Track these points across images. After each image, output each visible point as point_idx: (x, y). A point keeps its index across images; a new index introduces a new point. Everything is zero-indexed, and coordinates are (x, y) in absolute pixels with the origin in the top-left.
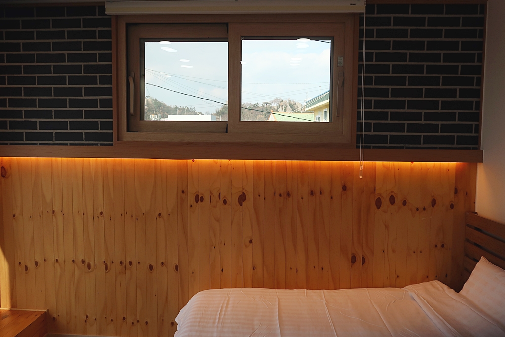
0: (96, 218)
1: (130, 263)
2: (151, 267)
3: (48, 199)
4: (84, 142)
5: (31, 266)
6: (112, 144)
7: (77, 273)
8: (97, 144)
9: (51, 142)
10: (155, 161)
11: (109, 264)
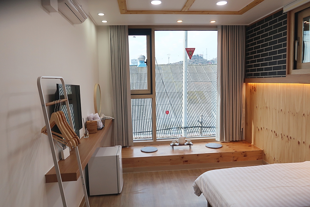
0: (279, 112)
1: (291, 138)
2: (299, 143)
3: (266, 102)
4: (277, 76)
5: (260, 129)
6: (285, 76)
7: (273, 137)
8: (281, 77)
9: (267, 76)
10: (303, 85)
11: (283, 136)
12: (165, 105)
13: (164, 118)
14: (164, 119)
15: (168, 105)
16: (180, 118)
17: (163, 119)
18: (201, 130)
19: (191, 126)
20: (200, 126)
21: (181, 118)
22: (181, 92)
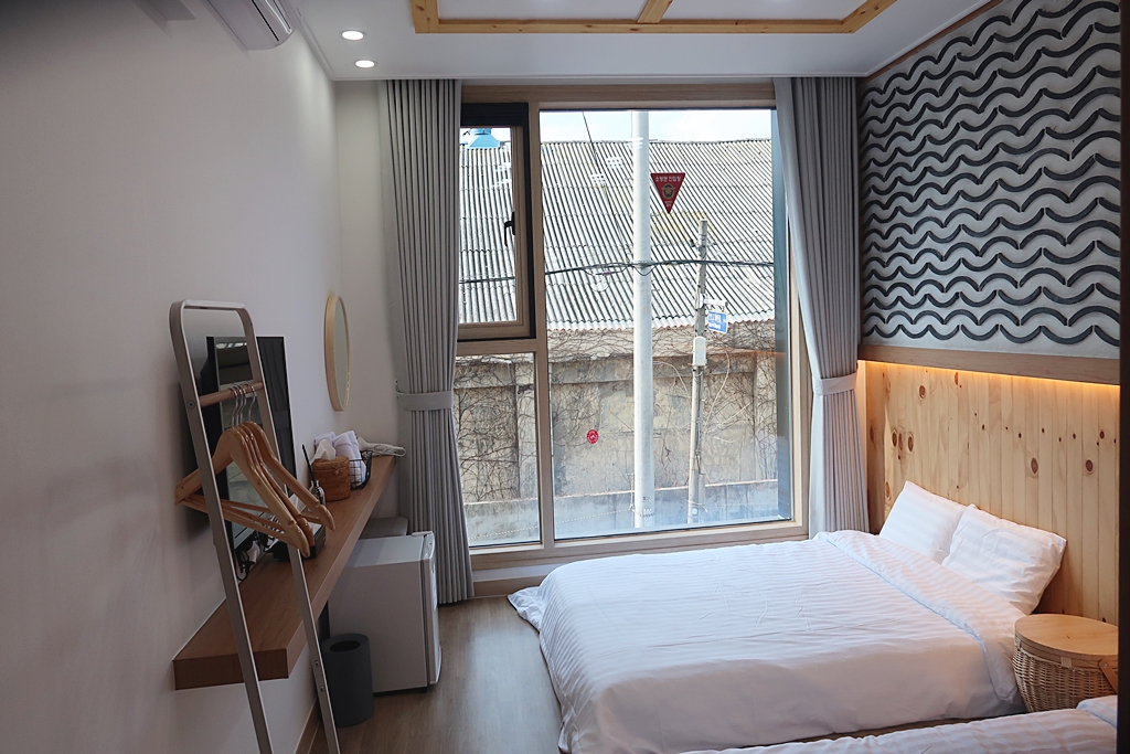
12: (568, 249)
13: (567, 282)
14: (565, 287)
15: (580, 249)
16: (624, 283)
17: (562, 287)
18: (703, 274)
19: (666, 259)
20: (699, 259)
21: (630, 283)
22: (626, 213)
